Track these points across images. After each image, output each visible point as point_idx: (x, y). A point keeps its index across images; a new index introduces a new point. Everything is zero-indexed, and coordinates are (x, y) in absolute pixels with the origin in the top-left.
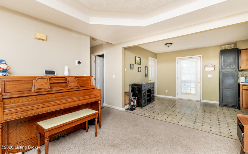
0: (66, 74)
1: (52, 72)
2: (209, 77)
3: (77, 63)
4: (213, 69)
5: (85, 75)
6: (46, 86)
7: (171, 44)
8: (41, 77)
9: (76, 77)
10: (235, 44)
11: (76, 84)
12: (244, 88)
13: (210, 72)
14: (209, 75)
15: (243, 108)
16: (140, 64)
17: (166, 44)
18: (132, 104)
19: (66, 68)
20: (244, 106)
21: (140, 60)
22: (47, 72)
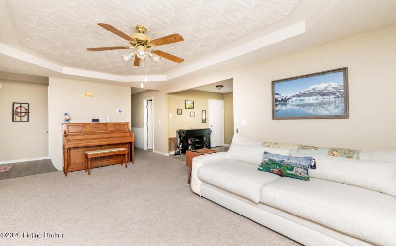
0: (108, 121)
1: (97, 120)
3: (118, 112)
5: (123, 122)
6: (91, 130)
7: (222, 86)
8: (88, 124)
9: (114, 123)
11: (113, 129)
16: (193, 108)
17: (217, 86)
18: (177, 150)
19: (108, 116)
21: (193, 104)
22: (94, 120)
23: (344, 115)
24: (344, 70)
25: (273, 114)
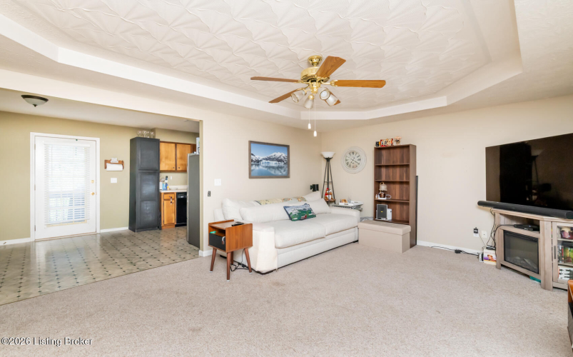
2: (112, 182)
4: (120, 167)
10: (153, 130)
12: (166, 197)
13: (114, 173)
14: (112, 179)
15: (165, 225)
20: (165, 223)
23: (287, 176)
24: (288, 147)
25: (250, 174)
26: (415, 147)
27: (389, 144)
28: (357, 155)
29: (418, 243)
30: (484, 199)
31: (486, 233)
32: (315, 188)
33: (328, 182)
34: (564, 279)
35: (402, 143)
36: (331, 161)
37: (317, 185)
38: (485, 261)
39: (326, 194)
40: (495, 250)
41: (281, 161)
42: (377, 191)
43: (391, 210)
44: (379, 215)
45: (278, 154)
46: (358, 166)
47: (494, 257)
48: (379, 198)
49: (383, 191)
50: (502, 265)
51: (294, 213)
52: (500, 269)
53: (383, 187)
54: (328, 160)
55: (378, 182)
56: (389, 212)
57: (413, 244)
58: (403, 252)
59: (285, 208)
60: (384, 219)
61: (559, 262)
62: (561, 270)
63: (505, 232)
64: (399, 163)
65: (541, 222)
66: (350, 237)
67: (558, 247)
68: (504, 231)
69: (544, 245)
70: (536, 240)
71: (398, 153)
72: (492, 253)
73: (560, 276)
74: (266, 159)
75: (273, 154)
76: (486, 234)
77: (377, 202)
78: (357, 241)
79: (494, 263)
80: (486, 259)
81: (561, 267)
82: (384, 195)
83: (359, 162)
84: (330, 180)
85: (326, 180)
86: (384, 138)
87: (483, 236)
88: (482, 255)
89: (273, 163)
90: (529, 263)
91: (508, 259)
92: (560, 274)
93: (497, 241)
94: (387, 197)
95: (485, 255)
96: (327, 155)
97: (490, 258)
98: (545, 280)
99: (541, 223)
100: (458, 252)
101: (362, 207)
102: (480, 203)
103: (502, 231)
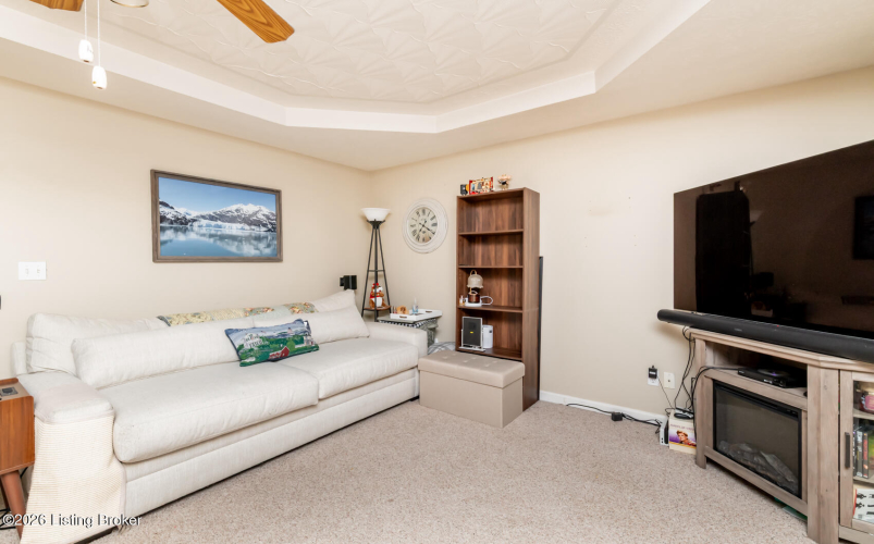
23: (276, 257)
24: (277, 193)
25: (155, 250)
26: (536, 196)
27: (486, 190)
28: (431, 216)
29: (541, 398)
30: (670, 306)
31: (672, 377)
32: (349, 282)
33: (377, 273)
34: (866, 518)
35: (513, 186)
36: (383, 229)
37: (354, 278)
38: (672, 446)
39: (372, 297)
40: (693, 418)
41: (258, 223)
42: (463, 289)
43: (490, 328)
44: (466, 338)
45: (249, 209)
46: (433, 237)
47: (691, 435)
48: (468, 305)
49: (476, 289)
50: (709, 461)
51: (247, 347)
52: (705, 468)
53: (475, 281)
54: (376, 225)
55: (465, 272)
56: (486, 332)
57: (530, 399)
58: (505, 424)
59: (228, 333)
60: (477, 349)
61: (855, 474)
62: (861, 496)
63: (717, 384)
64: (507, 230)
65: (809, 369)
66: (401, 388)
67: (855, 436)
68: (714, 380)
69: (818, 429)
70: (795, 414)
71: (505, 210)
72: (686, 427)
73: (858, 511)
74: (212, 218)
75: (233, 208)
76: (671, 379)
77: (462, 311)
78: (418, 397)
79: (690, 451)
80: (675, 440)
81: (861, 490)
82: (478, 297)
83: (433, 228)
84: (380, 267)
85: (372, 267)
86: (477, 177)
87: (666, 385)
88: (667, 429)
89: (234, 229)
90: (775, 465)
91: (723, 446)
92: (858, 505)
93: (698, 402)
94: (485, 300)
95: (672, 432)
96: (375, 214)
97: (683, 438)
98: (819, 518)
99: (811, 371)
100: (617, 417)
101: (439, 321)
102: (663, 315)
103: (711, 384)
